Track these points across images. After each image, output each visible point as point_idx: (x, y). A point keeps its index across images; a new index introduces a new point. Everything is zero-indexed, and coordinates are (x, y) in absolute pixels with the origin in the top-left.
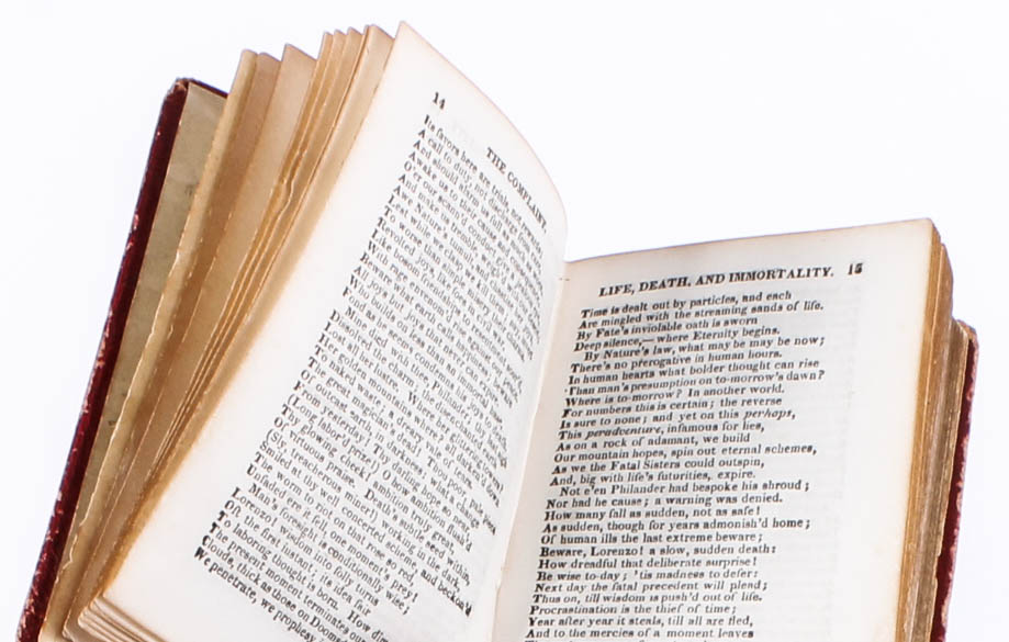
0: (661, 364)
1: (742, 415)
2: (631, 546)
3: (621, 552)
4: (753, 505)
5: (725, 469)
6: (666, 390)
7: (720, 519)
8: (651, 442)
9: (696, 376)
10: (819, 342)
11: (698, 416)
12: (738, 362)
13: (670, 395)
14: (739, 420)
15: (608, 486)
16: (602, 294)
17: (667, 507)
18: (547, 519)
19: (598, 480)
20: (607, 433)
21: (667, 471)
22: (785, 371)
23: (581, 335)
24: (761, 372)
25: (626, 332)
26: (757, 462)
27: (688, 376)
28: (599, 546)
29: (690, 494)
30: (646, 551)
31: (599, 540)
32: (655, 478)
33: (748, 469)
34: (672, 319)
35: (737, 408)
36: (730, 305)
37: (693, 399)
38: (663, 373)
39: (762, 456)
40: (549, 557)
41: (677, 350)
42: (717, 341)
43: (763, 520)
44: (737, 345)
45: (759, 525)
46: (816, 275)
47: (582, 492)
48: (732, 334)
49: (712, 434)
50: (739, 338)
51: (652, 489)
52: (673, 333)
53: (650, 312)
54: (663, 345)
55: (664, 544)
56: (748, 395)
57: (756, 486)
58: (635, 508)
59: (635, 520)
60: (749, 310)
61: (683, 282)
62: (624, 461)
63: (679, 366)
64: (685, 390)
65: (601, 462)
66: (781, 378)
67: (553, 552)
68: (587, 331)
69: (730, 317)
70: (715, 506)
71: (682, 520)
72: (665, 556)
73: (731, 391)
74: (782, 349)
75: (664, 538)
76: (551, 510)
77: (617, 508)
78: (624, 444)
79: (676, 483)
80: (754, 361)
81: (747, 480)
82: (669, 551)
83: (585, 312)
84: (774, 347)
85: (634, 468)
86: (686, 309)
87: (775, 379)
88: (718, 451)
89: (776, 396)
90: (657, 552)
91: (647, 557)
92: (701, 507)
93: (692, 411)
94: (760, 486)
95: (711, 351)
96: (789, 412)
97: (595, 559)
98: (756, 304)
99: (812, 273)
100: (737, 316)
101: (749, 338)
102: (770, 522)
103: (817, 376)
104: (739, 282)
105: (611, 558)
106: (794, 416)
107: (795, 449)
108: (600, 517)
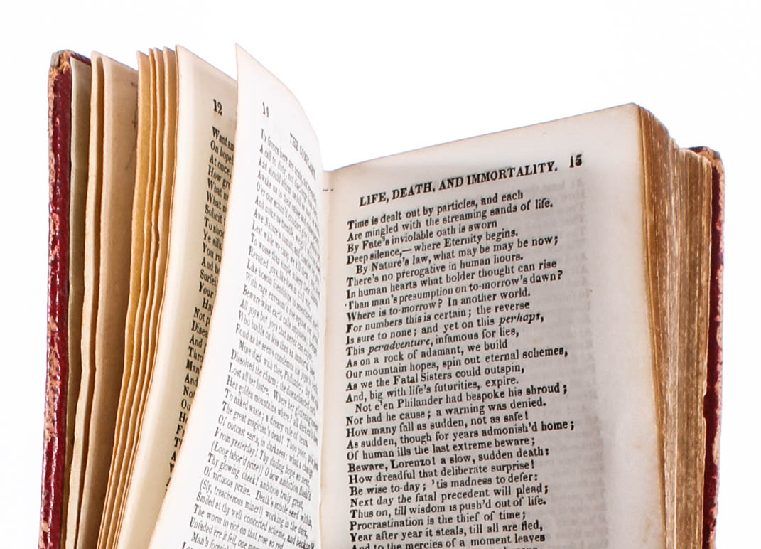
0: (420, 273)
1: (497, 322)
2: (424, 456)
3: (417, 463)
4: (522, 411)
5: (491, 377)
6: (428, 301)
7: (495, 426)
8: (423, 355)
9: (453, 285)
10: (553, 241)
11: (459, 325)
12: (487, 268)
13: (432, 305)
14: (495, 327)
15: (394, 400)
16: (361, 204)
17: (448, 417)
18: (348, 436)
19: (384, 395)
20: (386, 347)
21: (441, 382)
22: (528, 275)
23: (350, 248)
24: (508, 277)
25: (387, 242)
26: (517, 368)
27: (445, 285)
28: (398, 459)
29: (465, 404)
30: (438, 461)
31: (396, 454)
32: (433, 389)
33: (511, 374)
34: (424, 227)
35: (493, 315)
36: (471, 210)
37: (453, 308)
38: (424, 283)
39: (520, 361)
40: (356, 473)
41: (433, 259)
42: (464, 247)
43: (533, 424)
44: (483, 250)
45: (530, 429)
46: (542, 171)
47: (373, 407)
48: (477, 239)
49: (474, 342)
50: (484, 243)
51: (432, 401)
52: (428, 241)
53: (405, 220)
54: (420, 254)
55: (451, 454)
56: (499, 301)
57: (520, 392)
58: (421, 421)
59: (422, 433)
60: (488, 213)
62: (404, 375)
63: (436, 275)
64: (445, 298)
65: (384, 377)
66: (525, 281)
67: (358, 467)
68: (355, 243)
69: (473, 221)
70: (489, 414)
71: (462, 429)
72: (454, 464)
73: (484, 298)
74: (522, 251)
75: (450, 448)
76: (350, 427)
77: (406, 422)
78: (401, 358)
79: (452, 394)
80: (500, 265)
81: (512, 386)
82: (457, 460)
83: (351, 223)
84: (515, 250)
85: (412, 381)
86: (434, 215)
87: (521, 282)
88: (482, 359)
89: (523, 300)
90: (448, 461)
91: (439, 467)
92: (476, 415)
93: (453, 321)
94: (524, 392)
95: (461, 258)
96: (538, 315)
97: (395, 472)
98: (493, 206)
99: (539, 169)
100: (479, 220)
101: (492, 243)
102: (539, 427)
103: (557, 277)
104: (476, 185)
105: (409, 469)
106: (542, 319)
107: (549, 352)
108: (392, 432)
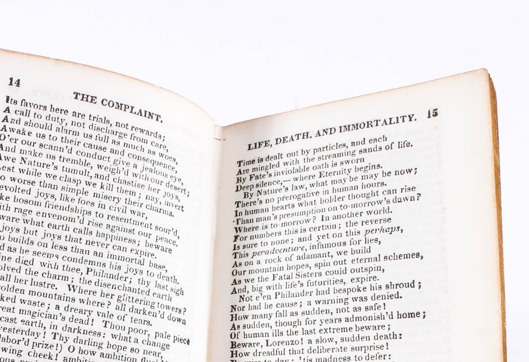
0: (298, 197)
1: (363, 233)
2: (294, 338)
3: (287, 343)
4: (380, 302)
5: (356, 275)
6: (304, 217)
7: (357, 314)
8: (299, 258)
9: (326, 206)
10: (413, 171)
11: (330, 236)
12: (355, 192)
13: (308, 221)
14: (361, 237)
15: (272, 293)
16: (249, 149)
17: (316, 307)
18: (232, 320)
19: (264, 289)
20: (267, 253)
21: (313, 279)
22: (391, 197)
23: (239, 180)
24: (373, 199)
25: (270, 175)
26: (379, 269)
27: (319, 206)
28: (271, 339)
29: (332, 296)
30: (305, 341)
31: (271, 335)
32: (305, 284)
33: (373, 274)
34: (302, 164)
35: (359, 228)
36: (342, 150)
37: (325, 223)
38: (301, 205)
39: (382, 264)
40: (237, 349)
41: (308, 187)
42: (337, 177)
43: (389, 313)
44: (352, 179)
45: (387, 317)
46: (403, 121)
47: (254, 298)
48: (347, 172)
49: (342, 249)
50: (353, 174)
51: (303, 294)
52: (304, 174)
53: (285, 159)
54: (298, 183)
55: (318, 336)
56: (365, 217)
57: (380, 287)
58: (294, 309)
59: (294, 319)
60: (357, 153)
61: (306, 135)
62: (281, 273)
63: (312, 199)
64: (319, 216)
65: (265, 275)
66: (388, 202)
67: (239, 345)
68: (243, 176)
69: (344, 158)
70: (352, 304)
71: (328, 316)
72: (319, 345)
73: (352, 215)
74: (386, 180)
75: (317, 331)
76: (234, 313)
77: (281, 310)
78: (279, 260)
79: (321, 288)
80: (367, 191)
81: (373, 283)
82: (322, 341)
83: (240, 162)
84: (380, 179)
85: (289, 278)
86: (311, 155)
87: (384, 203)
88: (349, 262)
89: (386, 216)
90: (314, 342)
91: (306, 346)
92: (341, 306)
93: (325, 232)
94: (384, 287)
95: (333, 185)
96: (398, 228)
97: (270, 349)
98: (362, 147)
99: (400, 120)
100: (349, 158)
101: (360, 174)
102: (395, 315)
103: (416, 198)
104: (347, 132)
105: (281, 348)
106: (402, 230)
107: (407, 256)
108: (269, 317)
